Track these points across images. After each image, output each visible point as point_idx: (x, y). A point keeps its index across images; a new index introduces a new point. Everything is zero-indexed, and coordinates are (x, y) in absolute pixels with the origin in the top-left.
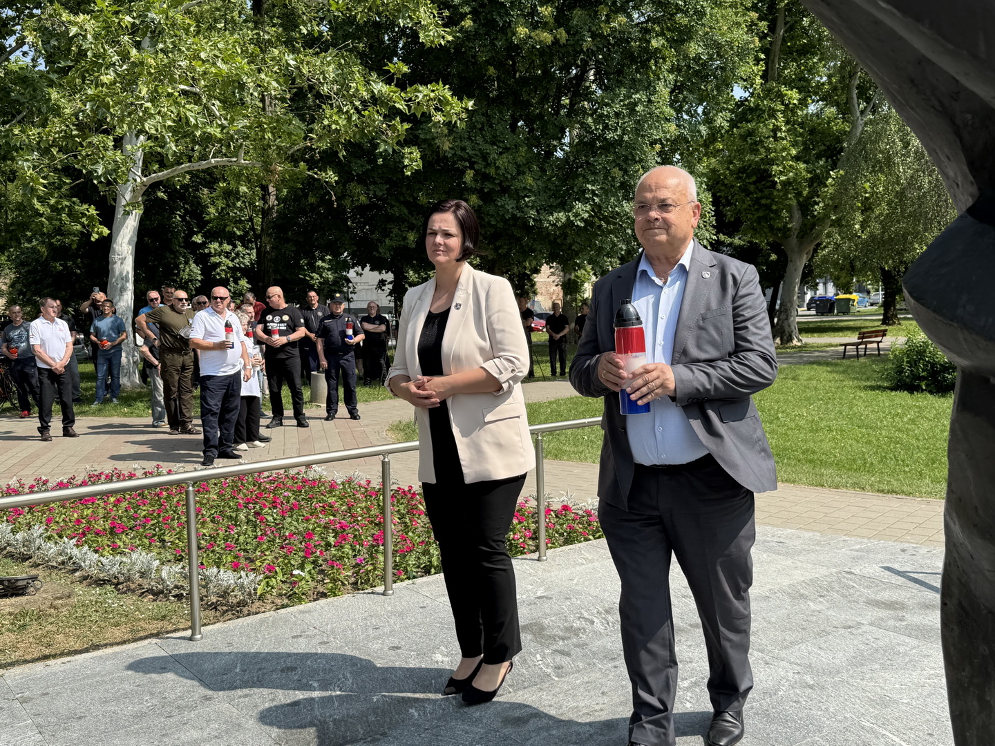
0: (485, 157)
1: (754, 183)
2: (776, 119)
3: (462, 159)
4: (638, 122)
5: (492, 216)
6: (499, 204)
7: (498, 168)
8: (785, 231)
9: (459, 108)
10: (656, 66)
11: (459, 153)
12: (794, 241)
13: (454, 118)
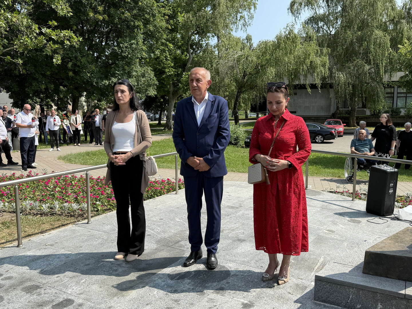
0: (76, 58)
1: (158, 74)
2: (166, 53)
3: (67, 58)
4: (133, 50)
5: (78, 80)
6: (82, 76)
7: (81, 62)
8: (168, 92)
9: (76, 40)
10: (137, 31)
11: (66, 55)
12: (171, 95)
13: (75, 44)
